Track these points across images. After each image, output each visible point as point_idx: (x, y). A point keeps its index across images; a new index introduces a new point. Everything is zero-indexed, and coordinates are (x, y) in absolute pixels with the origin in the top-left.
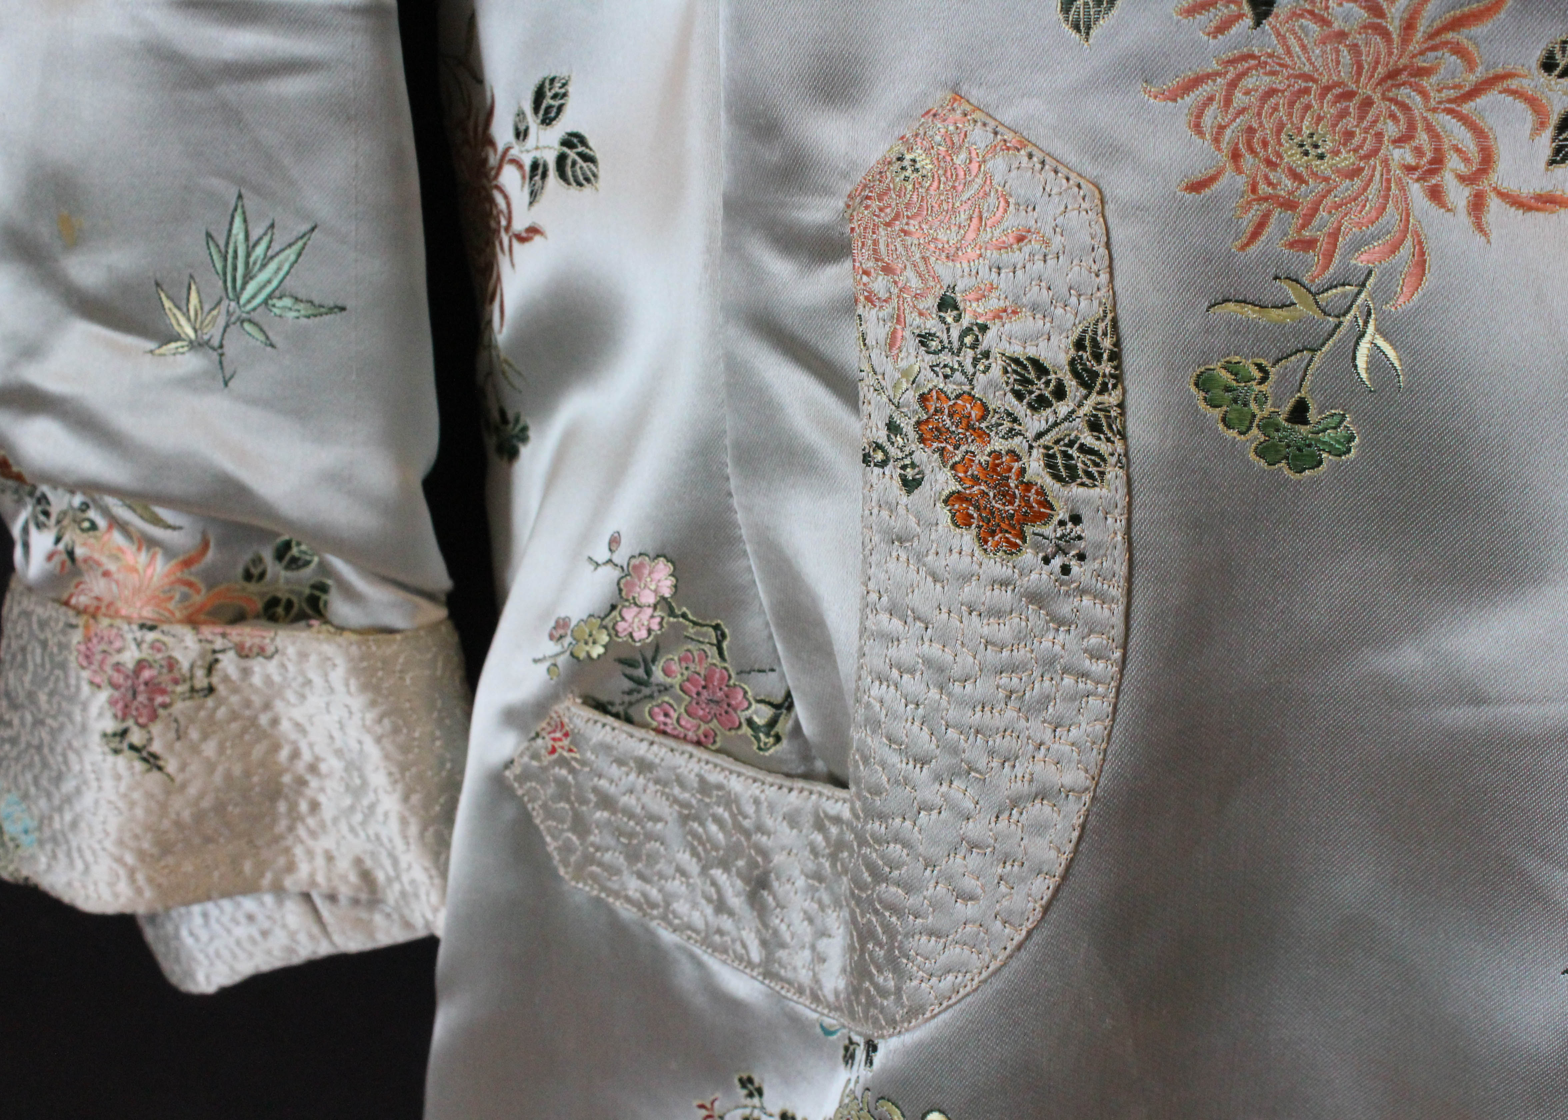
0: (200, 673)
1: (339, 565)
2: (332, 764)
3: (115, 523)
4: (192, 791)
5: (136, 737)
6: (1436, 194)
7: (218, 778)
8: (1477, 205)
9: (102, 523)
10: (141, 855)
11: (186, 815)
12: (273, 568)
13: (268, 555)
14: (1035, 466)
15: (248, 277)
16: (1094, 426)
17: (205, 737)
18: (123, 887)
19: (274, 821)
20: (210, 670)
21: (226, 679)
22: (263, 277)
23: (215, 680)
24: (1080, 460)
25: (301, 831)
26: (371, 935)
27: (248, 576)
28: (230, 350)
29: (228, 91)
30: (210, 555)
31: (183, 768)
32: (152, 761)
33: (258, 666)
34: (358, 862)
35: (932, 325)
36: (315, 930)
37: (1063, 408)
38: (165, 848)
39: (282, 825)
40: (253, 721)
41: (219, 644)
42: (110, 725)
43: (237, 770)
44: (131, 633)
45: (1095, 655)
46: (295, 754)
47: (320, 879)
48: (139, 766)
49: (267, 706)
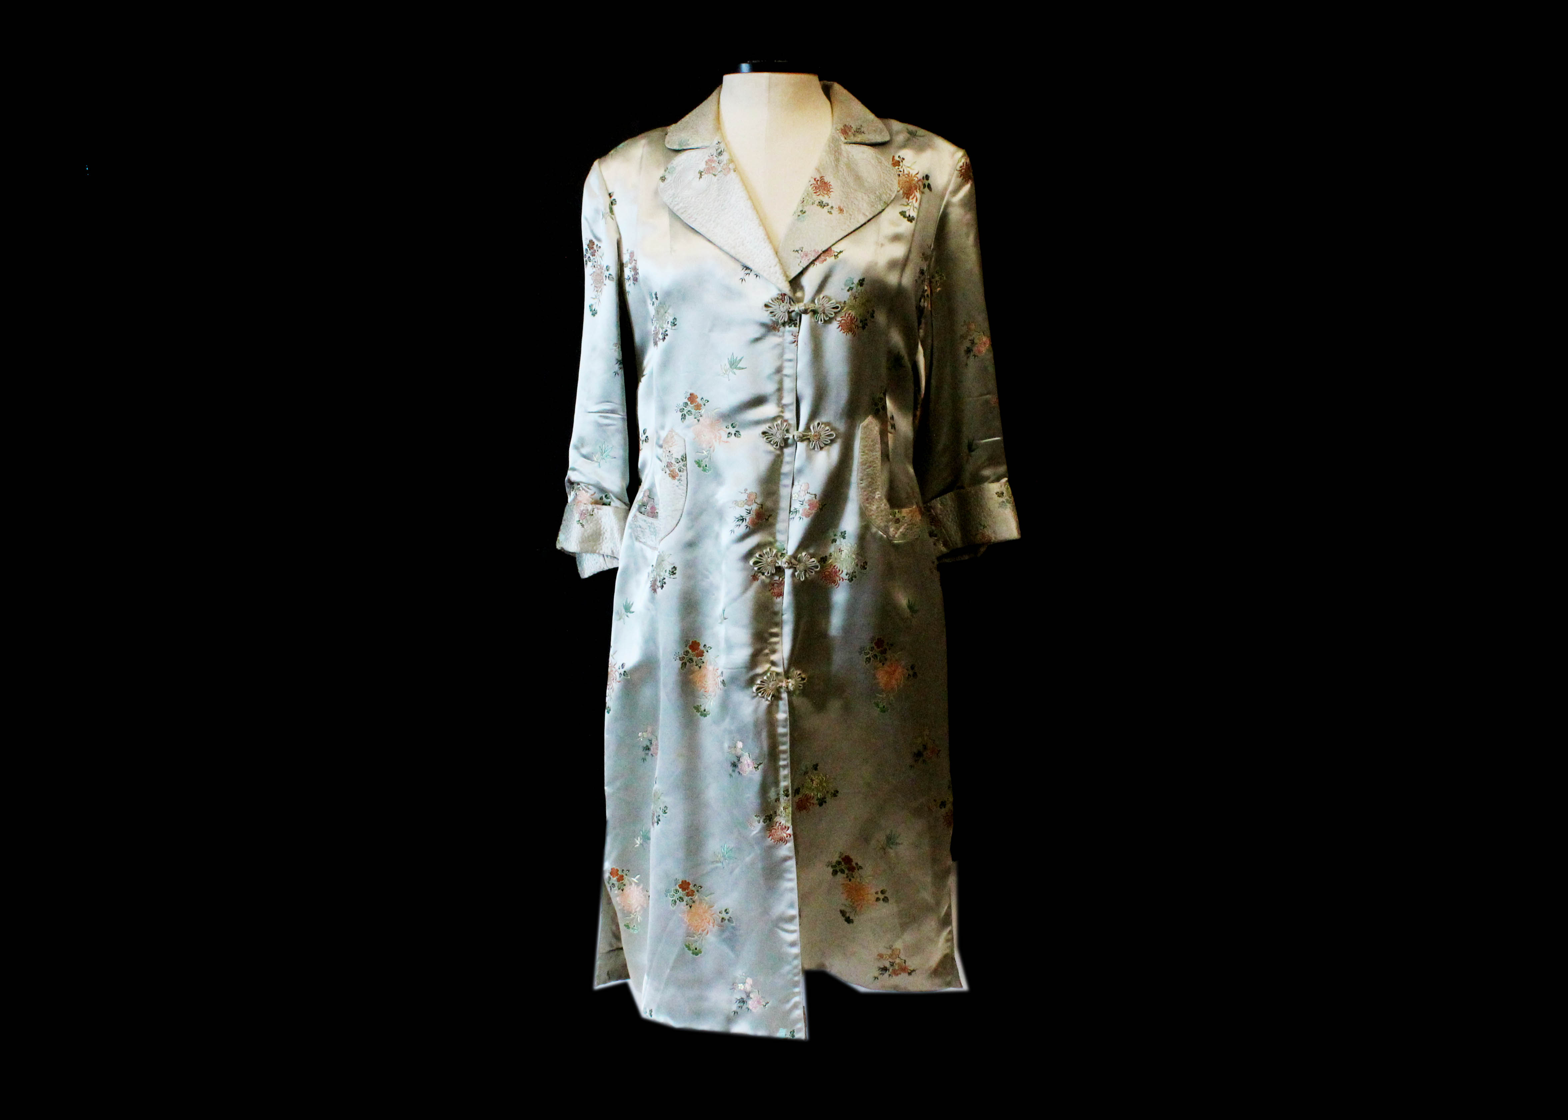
0: (591, 512)
1: (611, 495)
2: (609, 530)
3: (583, 489)
4: (588, 531)
5: (581, 522)
6: (716, 441)
7: (592, 530)
8: (720, 442)
9: (581, 489)
10: (579, 542)
11: (586, 536)
12: (604, 498)
13: (604, 497)
14: (677, 471)
15: (604, 452)
16: (683, 466)
17: (591, 522)
18: (576, 547)
19: (599, 540)
20: (593, 511)
21: (595, 513)
22: (606, 453)
23: (593, 513)
24: (682, 470)
25: (604, 543)
26: (612, 565)
27: (600, 499)
28: (601, 463)
29: (605, 428)
30: (596, 495)
31: (587, 527)
32: (583, 526)
33: (599, 511)
34: (611, 549)
35: (668, 454)
36: (604, 563)
37: (680, 463)
38: (583, 542)
39: (601, 541)
40: (598, 521)
41: (594, 507)
42: (578, 520)
43: (595, 529)
44: (583, 505)
45: (683, 493)
46: (604, 528)
47: (606, 552)
48: (581, 526)
49: (600, 519)
